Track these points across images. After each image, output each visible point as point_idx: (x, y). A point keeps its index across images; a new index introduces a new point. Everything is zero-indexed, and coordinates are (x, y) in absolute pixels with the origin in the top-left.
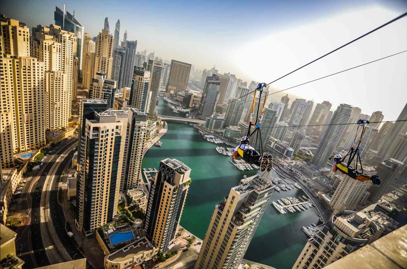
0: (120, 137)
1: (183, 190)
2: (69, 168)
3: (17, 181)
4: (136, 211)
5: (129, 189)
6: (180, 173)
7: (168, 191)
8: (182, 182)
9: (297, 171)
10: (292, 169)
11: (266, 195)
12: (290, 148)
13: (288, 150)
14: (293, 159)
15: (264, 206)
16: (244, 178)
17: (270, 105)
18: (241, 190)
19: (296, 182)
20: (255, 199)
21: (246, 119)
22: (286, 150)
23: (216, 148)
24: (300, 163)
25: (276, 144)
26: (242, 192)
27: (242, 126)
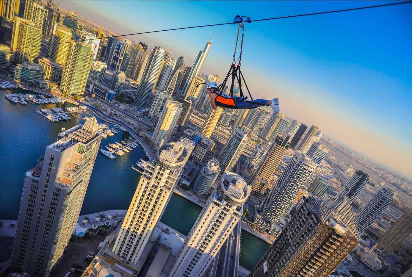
9: (121, 114)
10: (116, 113)
11: (94, 145)
12: (111, 90)
13: (109, 93)
14: (116, 103)
15: (93, 157)
16: (63, 131)
17: (81, 39)
18: (62, 146)
19: (121, 125)
20: (81, 152)
21: (50, 54)
22: (107, 93)
23: (7, 96)
24: (123, 106)
25: (95, 87)
26: (63, 148)
27: (45, 64)
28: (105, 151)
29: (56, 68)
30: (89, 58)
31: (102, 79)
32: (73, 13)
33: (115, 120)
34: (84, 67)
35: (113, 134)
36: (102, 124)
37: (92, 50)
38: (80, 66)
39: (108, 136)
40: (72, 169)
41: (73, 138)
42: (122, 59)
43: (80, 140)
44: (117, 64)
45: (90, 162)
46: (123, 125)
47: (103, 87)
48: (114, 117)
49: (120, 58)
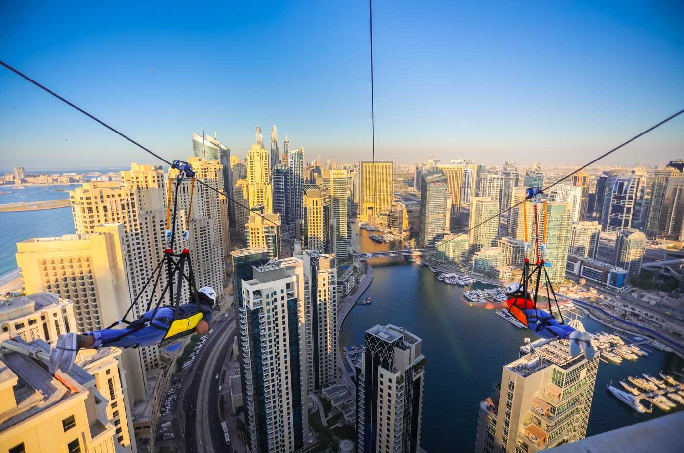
0: (295, 301)
1: (415, 379)
2: (230, 360)
3: (165, 388)
4: (340, 426)
5: (324, 388)
6: (402, 349)
7: (387, 383)
8: (410, 364)
9: (650, 314)
10: (637, 312)
11: (583, 373)
12: (617, 268)
13: (613, 273)
14: (633, 291)
15: (585, 397)
16: (527, 343)
17: (551, 197)
18: (525, 367)
19: (654, 338)
20: (559, 384)
21: (510, 230)
22: (609, 275)
23: (465, 294)
24: (651, 297)
25: (582, 266)
26: (526, 371)
27: (505, 246)
28: (620, 392)
29: (518, 248)
30: (566, 222)
31: (596, 250)
32: (535, 166)
33: (636, 326)
34: (559, 236)
35: (636, 357)
36: (607, 335)
37: (570, 207)
38: (553, 237)
39: (624, 360)
40: (544, 412)
41: (543, 356)
42: (632, 206)
43: (556, 360)
44: (622, 217)
45: (578, 407)
46: (660, 339)
47: (599, 264)
48: (634, 320)
49: (626, 206)
